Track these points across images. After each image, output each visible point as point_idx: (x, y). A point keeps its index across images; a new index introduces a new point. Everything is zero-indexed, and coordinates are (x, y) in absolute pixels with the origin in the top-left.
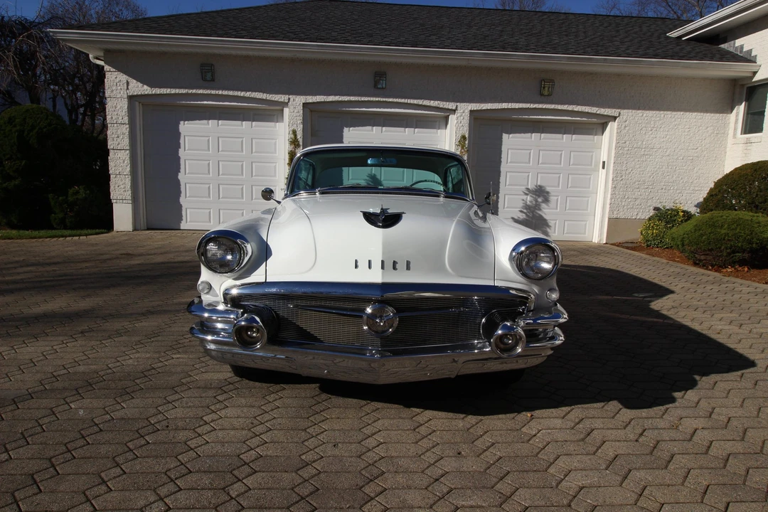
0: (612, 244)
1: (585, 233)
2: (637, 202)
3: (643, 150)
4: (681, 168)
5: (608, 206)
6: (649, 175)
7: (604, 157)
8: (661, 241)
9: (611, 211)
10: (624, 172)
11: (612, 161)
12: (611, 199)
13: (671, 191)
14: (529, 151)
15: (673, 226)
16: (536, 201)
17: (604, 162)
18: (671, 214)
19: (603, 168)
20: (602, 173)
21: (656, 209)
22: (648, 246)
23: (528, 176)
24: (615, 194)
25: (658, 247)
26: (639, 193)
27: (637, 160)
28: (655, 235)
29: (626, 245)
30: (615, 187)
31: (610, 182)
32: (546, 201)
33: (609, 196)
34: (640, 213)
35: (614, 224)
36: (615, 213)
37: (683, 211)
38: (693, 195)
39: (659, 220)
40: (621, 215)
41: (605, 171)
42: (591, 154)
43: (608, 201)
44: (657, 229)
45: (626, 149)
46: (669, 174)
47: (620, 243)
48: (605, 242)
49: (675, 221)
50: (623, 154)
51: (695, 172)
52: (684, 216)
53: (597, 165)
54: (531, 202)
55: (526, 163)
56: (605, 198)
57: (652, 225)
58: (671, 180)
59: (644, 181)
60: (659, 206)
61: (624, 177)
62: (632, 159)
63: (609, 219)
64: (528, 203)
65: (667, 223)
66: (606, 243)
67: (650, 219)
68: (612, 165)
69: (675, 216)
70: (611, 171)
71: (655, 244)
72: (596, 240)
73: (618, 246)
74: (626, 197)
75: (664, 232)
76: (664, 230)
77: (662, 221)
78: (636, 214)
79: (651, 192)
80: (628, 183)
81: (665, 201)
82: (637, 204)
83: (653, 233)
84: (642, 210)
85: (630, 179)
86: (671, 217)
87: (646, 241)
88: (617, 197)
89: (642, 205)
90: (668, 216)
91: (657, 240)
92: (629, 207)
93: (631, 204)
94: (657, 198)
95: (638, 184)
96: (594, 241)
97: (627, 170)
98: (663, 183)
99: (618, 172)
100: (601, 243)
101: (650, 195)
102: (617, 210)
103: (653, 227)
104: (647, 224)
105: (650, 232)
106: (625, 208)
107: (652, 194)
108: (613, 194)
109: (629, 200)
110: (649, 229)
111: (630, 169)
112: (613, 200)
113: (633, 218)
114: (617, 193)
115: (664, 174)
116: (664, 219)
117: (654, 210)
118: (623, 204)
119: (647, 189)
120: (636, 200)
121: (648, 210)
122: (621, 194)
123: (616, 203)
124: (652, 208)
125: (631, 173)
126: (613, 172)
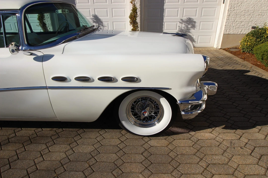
0: (224, 49)
1: (210, 43)
2: (243, 24)
5: (224, 27)
6: (252, 6)
8: (252, 50)
9: (226, 30)
10: (236, 5)
12: (226, 22)
13: (265, 16)
15: (261, 40)
16: (187, 27)
18: (261, 32)
19: (224, 3)
21: (253, 28)
22: (243, 52)
23: (178, 10)
24: (229, 19)
25: (249, 53)
26: (244, 18)
29: (231, 50)
30: (229, 15)
31: (227, 12)
32: (194, 27)
33: (225, 21)
34: (243, 31)
35: (226, 37)
36: (228, 31)
39: (253, 36)
40: (231, 32)
41: (224, 5)
43: (224, 24)
44: (250, 42)
46: (265, 5)
47: (228, 49)
48: (220, 48)
49: (263, 36)
54: (184, 28)
56: (222, 22)
57: (247, 39)
58: (266, 9)
59: (248, 10)
60: (255, 26)
61: (235, 8)
63: (224, 34)
64: (183, 28)
65: (257, 38)
66: (221, 49)
67: (247, 35)
68: (229, 1)
69: (264, 33)
70: (228, 5)
71: (248, 51)
72: (215, 46)
73: (226, 51)
74: (236, 21)
75: (254, 44)
76: (255, 43)
77: (254, 37)
78: (240, 31)
79: (251, 17)
80: (238, 11)
81: (260, 22)
82: (242, 25)
83: (247, 44)
84: (244, 29)
85: (239, 9)
86: (260, 34)
87: (243, 49)
88: (230, 21)
89: (245, 26)
90: (259, 33)
91: (249, 49)
92: (237, 27)
93: (238, 25)
94: (255, 21)
95: (244, 13)
96: (214, 47)
97: (238, 3)
98: (260, 11)
99: (233, 5)
100: (218, 48)
101: (251, 19)
102: (229, 29)
103: (248, 40)
104: (245, 38)
105: (245, 43)
106: (234, 27)
107: (252, 19)
108: (228, 19)
109: (237, 23)
110: (245, 42)
111: (240, 3)
112: (227, 23)
113: (239, 33)
114: (230, 18)
115: (261, 5)
116: (256, 35)
117: (252, 28)
118: (233, 25)
119: (249, 16)
120: (241, 23)
121: (248, 29)
122: (233, 19)
123: (229, 24)
124: (251, 27)
125: (241, 6)
126: (229, 5)
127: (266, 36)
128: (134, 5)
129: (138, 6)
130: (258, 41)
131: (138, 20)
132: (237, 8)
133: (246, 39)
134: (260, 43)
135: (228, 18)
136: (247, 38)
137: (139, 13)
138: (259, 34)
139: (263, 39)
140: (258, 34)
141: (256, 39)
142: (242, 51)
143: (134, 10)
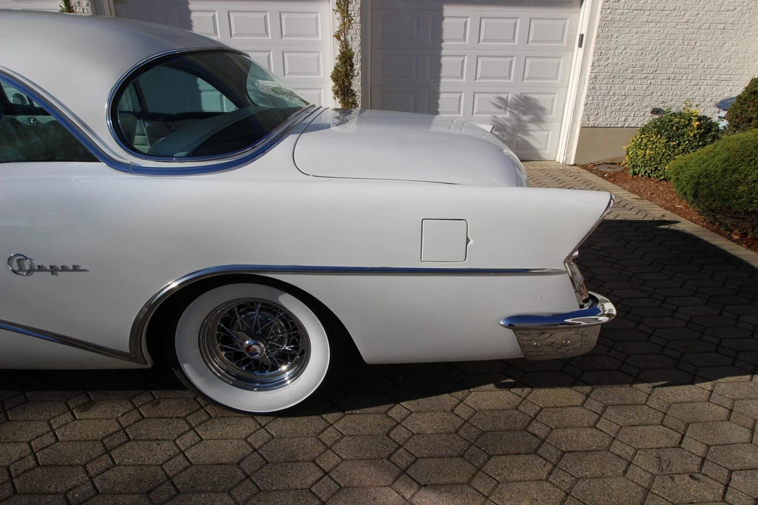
0: (584, 167)
1: (546, 150)
2: (628, 101)
3: (647, 13)
4: (704, 43)
5: (582, 108)
6: (651, 56)
7: (582, 28)
8: (656, 168)
9: (587, 115)
10: (612, 52)
11: (595, 34)
12: (588, 96)
13: (683, 82)
14: (464, 20)
15: (679, 144)
17: (582, 36)
18: (679, 122)
19: (580, 46)
20: (578, 53)
21: (656, 111)
22: (635, 174)
23: (463, 62)
24: (594, 88)
25: (649, 178)
26: (632, 87)
27: (635, 30)
28: (647, 157)
29: (603, 169)
30: (595, 78)
31: (589, 68)
33: (585, 92)
34: (630, 119)
35: (589, 133)
36: (592, 118)
37: (700, 119)
38: (715, 88)
39: (659, 132)
40: (601, 122)
41: (581, 50)
42: (563, 22)
43: (583, 101)
44: (651, 149)
45: (619, 12)
47: (594, 165)
48: (572, 163)
49: (684, 134)
50: (613, 21)
51: (725, 49)
52: (699, 127)
53: (571, 42)
55: (458, 40)
56: (578, 96)
57: (645, 141)
58: (686, 64)
59: (642, 66)
60: (660, 106)
61: (610, 61)
62: (627, 30)
63: (582, 127)
65: (670, 138)
66: (575, 165)
67: (643, 131)
68: (593, 41)
69: (686, 126)
70: (592, 51)
71: (646, 172)
72: (560, 158)
73: (590, 170)
74: (611, 93)
75: (664, 154)
76: (664, 151)
77: (661, 136)
78: (623, 120)
79: (650, 84)
80: (616, 69)
81: (670, 98)
82: (627, 104)
83: (645, 155)
84: (633, 113)
85: (620, 63)
86: (678, 129)
87: (633, 166)
88: (598, 93)
89: (635, 105)
90: (673, 126)
91: (650, 166)
92: (614, 108)
93: (617, 104)
94: (659, 94)
95: (632, 72)
96: (557, 160)
97: (617, 48)
98: (672, 70)
99: (603, 52)
100: (568, 163)
101: (649, 88)
102: (596, 113)
103: (646, 144)
104: (638, 137)
105: (640, 152)
106: (608, 110)
107: (652, 88)
108: (592, 89)
109: (615, 98)
110: (640, 148)
111: (623, 47)
112: (591, 98)
113: (619, 125)
114: (597, 86)
115: (674, 54)
116: (666, 130)
117: (652, 112)
118: (605, 104)
119: (645, 80)
120: (626, 98)
121: (642, 113)
122: (604, 87)
123: (596, 102)
124: (649, 109)
125: (623, 54)
126: (594, 52)
127: (692, 134)
128: (345, 45)
129: (355, 46)
130: (674, 146)
131: (356, 85)
132: (616, 59)
133: (642, 141)
134: (676, 151)
135: (592, 86)
136: (642, 139)
137: (357, 66)
138: (674, 128)
139: (684, 141)
140: (671, 128)
141: (667, 142)
142: (631, 171)
143: (346, 58)
